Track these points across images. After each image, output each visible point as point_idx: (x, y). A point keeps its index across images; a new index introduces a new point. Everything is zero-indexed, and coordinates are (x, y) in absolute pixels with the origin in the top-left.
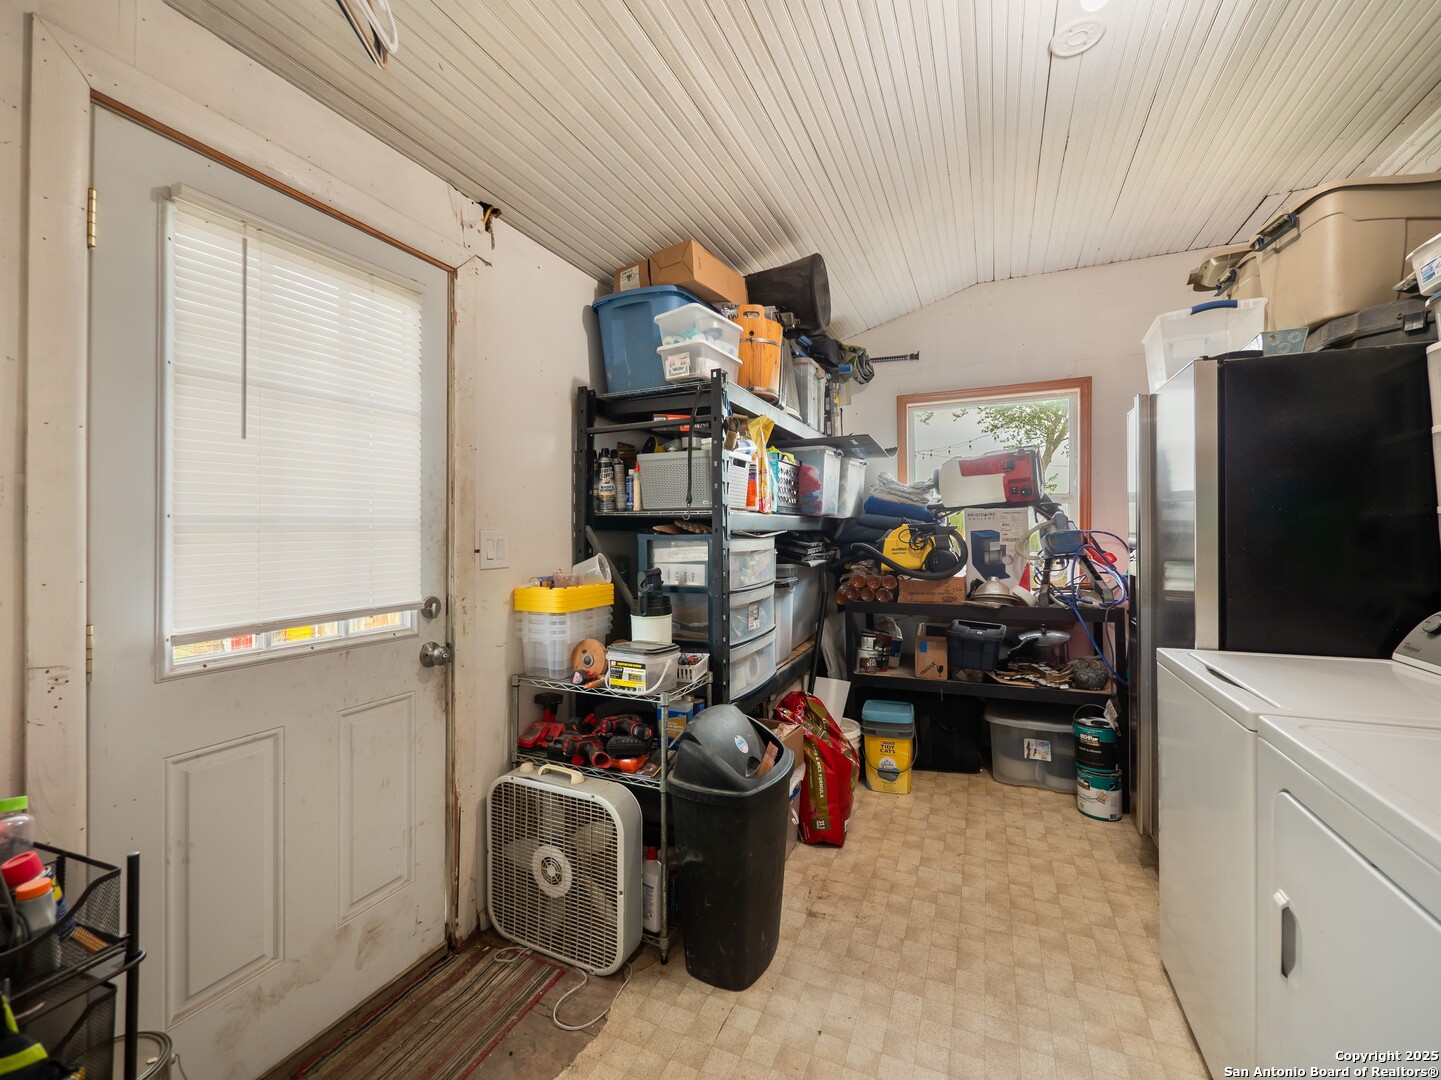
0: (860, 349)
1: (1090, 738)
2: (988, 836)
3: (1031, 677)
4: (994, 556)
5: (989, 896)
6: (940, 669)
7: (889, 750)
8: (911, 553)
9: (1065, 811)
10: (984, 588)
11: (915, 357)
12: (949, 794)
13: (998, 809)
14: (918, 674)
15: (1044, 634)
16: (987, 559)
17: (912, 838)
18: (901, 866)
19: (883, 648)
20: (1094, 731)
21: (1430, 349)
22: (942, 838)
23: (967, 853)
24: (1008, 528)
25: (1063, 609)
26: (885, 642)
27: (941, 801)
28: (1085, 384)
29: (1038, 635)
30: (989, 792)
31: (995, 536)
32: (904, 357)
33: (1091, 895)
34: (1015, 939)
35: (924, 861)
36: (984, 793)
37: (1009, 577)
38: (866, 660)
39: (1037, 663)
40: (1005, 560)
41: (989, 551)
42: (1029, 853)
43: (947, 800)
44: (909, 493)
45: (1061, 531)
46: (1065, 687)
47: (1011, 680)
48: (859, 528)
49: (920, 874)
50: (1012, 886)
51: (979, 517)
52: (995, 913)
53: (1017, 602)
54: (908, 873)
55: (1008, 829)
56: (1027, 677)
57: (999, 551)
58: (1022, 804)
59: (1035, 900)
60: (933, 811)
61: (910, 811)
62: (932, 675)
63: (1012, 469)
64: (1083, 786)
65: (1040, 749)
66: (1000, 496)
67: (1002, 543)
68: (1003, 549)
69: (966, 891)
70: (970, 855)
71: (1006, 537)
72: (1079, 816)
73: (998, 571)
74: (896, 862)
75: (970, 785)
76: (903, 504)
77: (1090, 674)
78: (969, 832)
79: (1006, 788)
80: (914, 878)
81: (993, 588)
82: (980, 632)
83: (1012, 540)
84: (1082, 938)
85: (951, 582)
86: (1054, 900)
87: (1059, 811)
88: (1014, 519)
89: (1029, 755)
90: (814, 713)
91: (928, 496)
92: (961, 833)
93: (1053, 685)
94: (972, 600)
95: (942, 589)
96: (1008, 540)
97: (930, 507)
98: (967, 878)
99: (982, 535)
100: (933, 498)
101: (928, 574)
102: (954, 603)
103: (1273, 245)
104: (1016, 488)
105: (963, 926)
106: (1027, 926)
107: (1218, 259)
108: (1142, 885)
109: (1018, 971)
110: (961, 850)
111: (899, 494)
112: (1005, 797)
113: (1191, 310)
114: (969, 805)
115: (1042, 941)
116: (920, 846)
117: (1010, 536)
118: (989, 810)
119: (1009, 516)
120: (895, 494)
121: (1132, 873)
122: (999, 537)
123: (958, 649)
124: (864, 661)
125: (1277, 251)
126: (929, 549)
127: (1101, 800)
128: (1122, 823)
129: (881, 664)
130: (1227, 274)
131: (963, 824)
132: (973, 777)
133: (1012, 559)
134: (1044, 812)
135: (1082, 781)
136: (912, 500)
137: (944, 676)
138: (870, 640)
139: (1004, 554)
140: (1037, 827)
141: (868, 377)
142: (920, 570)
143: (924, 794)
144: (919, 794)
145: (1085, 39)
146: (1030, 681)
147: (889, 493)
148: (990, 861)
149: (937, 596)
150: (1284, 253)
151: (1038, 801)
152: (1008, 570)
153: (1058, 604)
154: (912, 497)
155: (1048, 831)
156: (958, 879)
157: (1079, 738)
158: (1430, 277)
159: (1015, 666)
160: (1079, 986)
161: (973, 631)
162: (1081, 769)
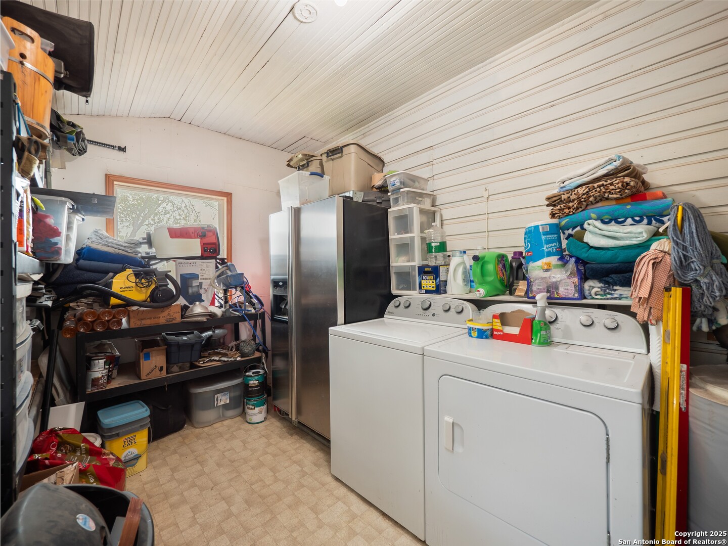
0: (79, 126)
1: (254, 382)
2: (219, 465)
3: (217, 358)
4: (195, 290)
5: (248, 502)
6: (161, 369)
7: (130, 443)
8: (137, 290)
9: (242, 427)
10: (192, 310)
11: (122, 149)
12: (175, 452)
13: (210, 445)
14: (144, 377)
15: (214, 332)
16: (190, 291)
17: (174, 499)
18: (182, 526)
19: (109, 365)
20: (256, 378)
21: (389, 210)
22: (193, 485)
23: (216, 484)
24: (204, 272)
25: (239, 316)
26: (112, 361)
27: (174, 459)
28: (228, 195)
29: (210, 333)
30: (198, 437)
31: (196, 277)
32: (113, 147)
33: (286, 464)
34: (278, 517)
35: (195, 509)
36: (196, 440)
37: (204, 301)
38: (98, 379)
39: (217, 349)
40: (202, 291)
41: (192, 286)
42: (246, 461)
43: (176, 457)
44: (125, 247)
45: (234, 273)
46: (239, 359)
47: (204, 363)
48: (78, 272)
49: (199, 520)
50: (253, 487)
51: (186, 265)
52: (259, 511)
53: (212, 315)
54: (191, 526)
55: (225, 454)
56: (212, 359)
57: (198, 286)
58: (221, 435)
59: (269, 486)
60: (174, 470)
61: (157, 480)
62: (156, 375)
63: (205, 236)
64: (251, 409)
65: (223, 398)
66: (198, 253)
67: (200, 281)
68: (201, 284)
69: (234, 509)
70: (218, 484)
71: (202, 277)
72: (250, 426)
73: (197, 298)
74: (176, 525)
75: (184, 438)
76: (118, 255)
77: (249, 349)
78: (206, 470)
79: (206, 429)
80: (197, 527)
81: (198, 309)
82: (185, 338)
83: (206, 279)
84: (302, 490)
85: (172, 308)
86: (276, 480)
87: (240, 429)
88: (207, 266)
89: (217, 404)
90: (69, 443)
91: (139, 249)
92: (202, 474)
93: (232, 359)
94: (184, 318)
95: (166, 313)
96: (203, 279)
97: (143, 258)
98: (228, 500)
99: (188, 276)
100: (144, 250)
101: (152, 304)
102: (174, 322)
103: (332, 157)
104: (207, 248)
105: (250, 534)
106: (278, 504)
107: (303, 155)
108: (298, 445)
109: (295, 534)
110: (211, 485)
111: (116, 246)
112: (209, 435)
113: (310, 173)
114: (193, 452)
115: (290, 507)
116: (184, 501)
117: (205, 276)
118: (207, 449)
119: (205, 264)
120: (112, 247)
121: (290, 442)
122: (198, 277)
123: (172, 353)
124: (95, 381)
125: (332, 160)
126: (153, 286)
127: (260, 412)
128: (268, 419)
129: (109, 378)
130: (305, 162)
131: (199, 467)
132: (181, 432)
133: (206, 291)
134: (235, 433)
135: (251, 406)
136: (127, 252)
137: (164, 374)
138: (102, 362)
139: (201, 288)
140: (236, 443)
141: (82, 152)
142: (146, 301)
143: (158, 462)
144: (155, 464)
145: (308, 16)
146: (215, 360)
147: (105, 245)
148: (231, 480)
149: (162, 318)
150: (335, 161)
151: (227, 429)
152: (203, 297)
153: (235, 314)
154: (127, 249)
155: (244, 442)
156: (223, 505)
157: (248, 384)
158: (393, 185)
159: (206, 354)
160: (320, 516)
161: (180, 338)
162: (249, 400)
